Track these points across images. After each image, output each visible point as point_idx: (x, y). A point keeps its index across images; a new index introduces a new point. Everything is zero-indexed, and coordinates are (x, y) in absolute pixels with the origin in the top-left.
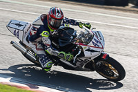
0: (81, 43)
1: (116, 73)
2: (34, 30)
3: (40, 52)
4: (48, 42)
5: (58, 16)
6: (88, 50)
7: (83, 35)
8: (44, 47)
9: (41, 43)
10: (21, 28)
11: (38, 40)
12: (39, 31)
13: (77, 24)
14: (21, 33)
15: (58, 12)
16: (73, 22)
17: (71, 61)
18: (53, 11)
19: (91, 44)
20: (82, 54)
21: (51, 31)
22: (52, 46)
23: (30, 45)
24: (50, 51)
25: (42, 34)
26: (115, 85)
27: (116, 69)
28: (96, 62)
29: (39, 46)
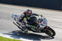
0: (39, 22)
1: (52, 33)
2: (21, 17)
3: (23, 26)
4: (26, 22)
5: (30, 12)
6: (41, 25)
7: (39, 19)
8: (25, 24)
9: (24, 22)
10: (17, 17)
11: (23, 21)
12: (23, 18)
13: (37, 15)
14: (17, 19)
15: (30, 11)
16: (36, 15)
17: (35, 29)
18: (28, 10)
19: (42, 22)
20: (39, 26)
21: (28, 18)
22: (28, 23)
23: (20, 23)
24: (27, 25)
25: (24, 19)
26: (51, 38)
27: (52, 32)
28: (44, 29)
29: (23, 23)
